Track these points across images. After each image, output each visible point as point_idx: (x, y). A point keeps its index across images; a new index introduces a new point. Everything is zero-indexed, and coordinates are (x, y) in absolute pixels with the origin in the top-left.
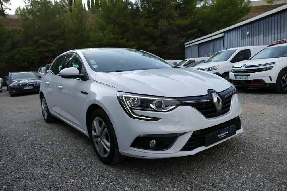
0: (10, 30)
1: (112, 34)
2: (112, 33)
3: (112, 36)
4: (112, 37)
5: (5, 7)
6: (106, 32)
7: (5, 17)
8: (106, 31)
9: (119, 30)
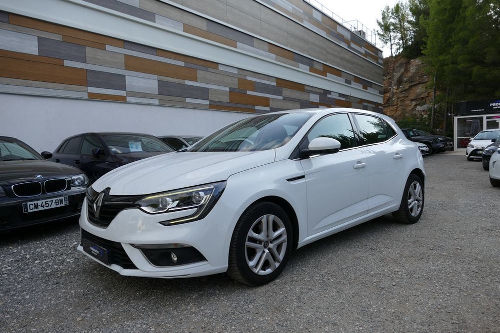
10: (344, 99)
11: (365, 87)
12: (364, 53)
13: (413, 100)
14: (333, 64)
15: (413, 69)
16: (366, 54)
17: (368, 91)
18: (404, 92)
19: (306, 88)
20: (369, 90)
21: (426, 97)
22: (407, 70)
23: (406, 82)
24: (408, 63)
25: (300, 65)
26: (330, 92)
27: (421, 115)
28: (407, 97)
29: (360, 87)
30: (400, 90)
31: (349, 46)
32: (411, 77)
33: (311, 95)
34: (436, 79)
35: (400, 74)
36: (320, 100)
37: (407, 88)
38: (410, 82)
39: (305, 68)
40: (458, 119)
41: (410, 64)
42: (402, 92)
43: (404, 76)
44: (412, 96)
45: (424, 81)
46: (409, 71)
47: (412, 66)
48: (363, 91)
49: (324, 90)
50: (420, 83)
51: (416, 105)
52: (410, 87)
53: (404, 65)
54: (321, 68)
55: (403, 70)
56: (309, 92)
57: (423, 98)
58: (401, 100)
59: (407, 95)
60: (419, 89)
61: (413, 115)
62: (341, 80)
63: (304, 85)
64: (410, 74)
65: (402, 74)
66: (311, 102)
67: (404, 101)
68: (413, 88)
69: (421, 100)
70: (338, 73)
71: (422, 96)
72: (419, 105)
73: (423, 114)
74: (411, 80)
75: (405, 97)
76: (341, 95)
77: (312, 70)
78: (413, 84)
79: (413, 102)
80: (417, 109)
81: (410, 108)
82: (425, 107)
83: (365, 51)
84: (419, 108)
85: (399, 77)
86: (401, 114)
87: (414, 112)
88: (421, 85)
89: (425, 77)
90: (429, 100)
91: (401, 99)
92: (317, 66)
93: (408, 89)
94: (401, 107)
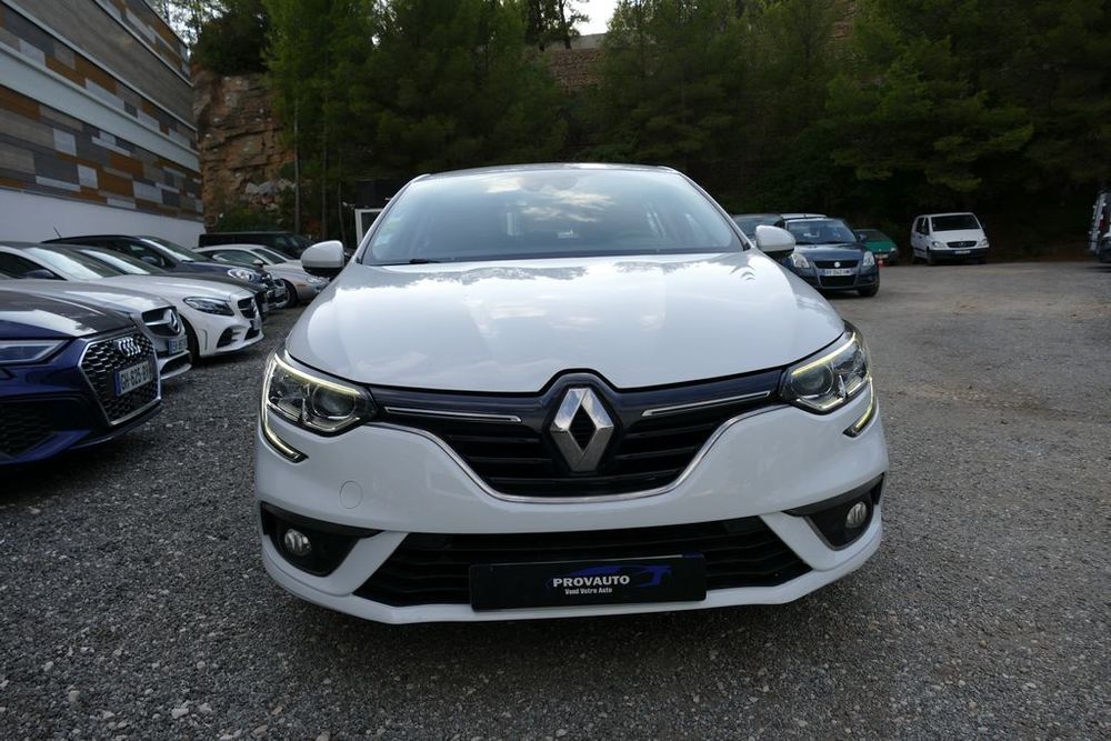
0: (577, 89)
1: (921, 78)
2: (922, 73)
3: (921, 87)
4: (916, 91)
5: (572, 11)
6: (894, 72)
7: (568, 46)
8: (895, 65)
9: (956, 59)
10: (126, 153)
11: (164, 129)
12: (154, 42)
13: (236, 170)
14: (96, 58)
15: (230, 100)
16: (159, 47)
17: (169, 138)
18: (215, 150)
19: (43, 111)
20: (173, 136)
21: (264, 165)
22: (217, 100)
23: (218, 127)
24: (217, 84)
25: (23, 44)
26: (96, 131)
27: (261, 203)
28: (224, 160)
29: (154, 126)
30: (205, 144)
31: (124, 17)
32: (228, 117)
33: (56, 132)
34: (298, 126)
35: (201, 107)
36: (78, 149)
37: (222, 140)
38: (228, 128)
39: (35, 56)
40: (363, 214)
41: (223, 87)
42: (212, 148)
43: (212, 112)
44: (235, 161)
45: (258, 130)
46: (224, 102)
47: (228, 91)
48: (159, 136)
49: (85, 124)
50: (247, 133)
51: (245, 182)
52: (229, 139)
53: (210, 86)
54: (71, 63)
55: (207, 98)
56: (52, 124)
57: (256, 167)
58: (210, 168)
59: (223, 157)
60: (249, 146)
61: (242, 202)
62: (117, 103)
63: (37, 103)
64: (226, 109)
65: (208, 106)
66: (58, 152)
67: (217, 171)
68: (234, 143)
69: (255, 172)
70: (108, 82)
71: (254, 163)
72: (250, 180)
73: (264, 201)
74: (228, 123)
75: (218, 161)
76: (120, 141)
77: (52, 62)
78: (234, 134)
79: (237, 175)
80: (247, 190)
81: (232, 188)
82: (266, 186)
83: (157, 38)
84: (251, 188)
85: (202, 114)
86: (214, 199)
87: (243, 198)
88: (252, 137)
89: (258, 120)
90: (272, 171)
91: (211, 165)
92: (61, 55)
93: (223, 144)
94: (211, 184)
